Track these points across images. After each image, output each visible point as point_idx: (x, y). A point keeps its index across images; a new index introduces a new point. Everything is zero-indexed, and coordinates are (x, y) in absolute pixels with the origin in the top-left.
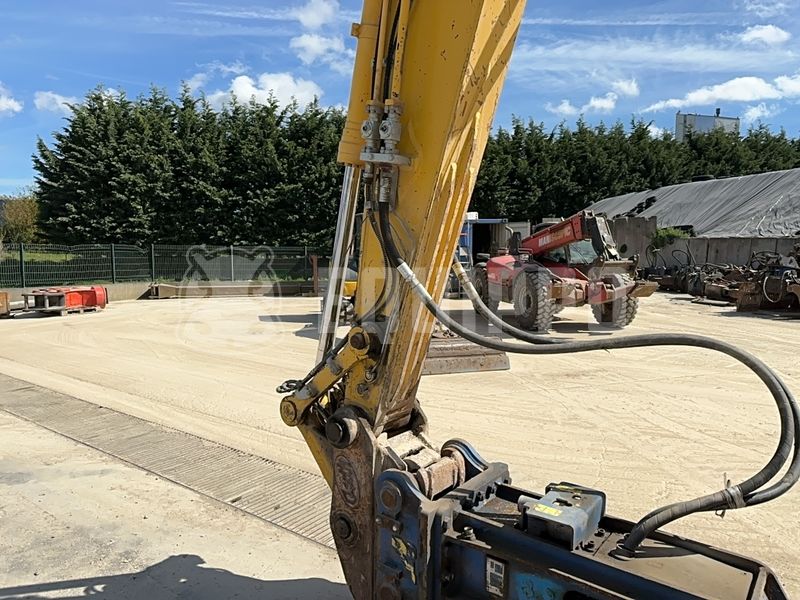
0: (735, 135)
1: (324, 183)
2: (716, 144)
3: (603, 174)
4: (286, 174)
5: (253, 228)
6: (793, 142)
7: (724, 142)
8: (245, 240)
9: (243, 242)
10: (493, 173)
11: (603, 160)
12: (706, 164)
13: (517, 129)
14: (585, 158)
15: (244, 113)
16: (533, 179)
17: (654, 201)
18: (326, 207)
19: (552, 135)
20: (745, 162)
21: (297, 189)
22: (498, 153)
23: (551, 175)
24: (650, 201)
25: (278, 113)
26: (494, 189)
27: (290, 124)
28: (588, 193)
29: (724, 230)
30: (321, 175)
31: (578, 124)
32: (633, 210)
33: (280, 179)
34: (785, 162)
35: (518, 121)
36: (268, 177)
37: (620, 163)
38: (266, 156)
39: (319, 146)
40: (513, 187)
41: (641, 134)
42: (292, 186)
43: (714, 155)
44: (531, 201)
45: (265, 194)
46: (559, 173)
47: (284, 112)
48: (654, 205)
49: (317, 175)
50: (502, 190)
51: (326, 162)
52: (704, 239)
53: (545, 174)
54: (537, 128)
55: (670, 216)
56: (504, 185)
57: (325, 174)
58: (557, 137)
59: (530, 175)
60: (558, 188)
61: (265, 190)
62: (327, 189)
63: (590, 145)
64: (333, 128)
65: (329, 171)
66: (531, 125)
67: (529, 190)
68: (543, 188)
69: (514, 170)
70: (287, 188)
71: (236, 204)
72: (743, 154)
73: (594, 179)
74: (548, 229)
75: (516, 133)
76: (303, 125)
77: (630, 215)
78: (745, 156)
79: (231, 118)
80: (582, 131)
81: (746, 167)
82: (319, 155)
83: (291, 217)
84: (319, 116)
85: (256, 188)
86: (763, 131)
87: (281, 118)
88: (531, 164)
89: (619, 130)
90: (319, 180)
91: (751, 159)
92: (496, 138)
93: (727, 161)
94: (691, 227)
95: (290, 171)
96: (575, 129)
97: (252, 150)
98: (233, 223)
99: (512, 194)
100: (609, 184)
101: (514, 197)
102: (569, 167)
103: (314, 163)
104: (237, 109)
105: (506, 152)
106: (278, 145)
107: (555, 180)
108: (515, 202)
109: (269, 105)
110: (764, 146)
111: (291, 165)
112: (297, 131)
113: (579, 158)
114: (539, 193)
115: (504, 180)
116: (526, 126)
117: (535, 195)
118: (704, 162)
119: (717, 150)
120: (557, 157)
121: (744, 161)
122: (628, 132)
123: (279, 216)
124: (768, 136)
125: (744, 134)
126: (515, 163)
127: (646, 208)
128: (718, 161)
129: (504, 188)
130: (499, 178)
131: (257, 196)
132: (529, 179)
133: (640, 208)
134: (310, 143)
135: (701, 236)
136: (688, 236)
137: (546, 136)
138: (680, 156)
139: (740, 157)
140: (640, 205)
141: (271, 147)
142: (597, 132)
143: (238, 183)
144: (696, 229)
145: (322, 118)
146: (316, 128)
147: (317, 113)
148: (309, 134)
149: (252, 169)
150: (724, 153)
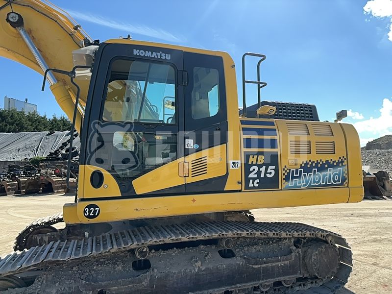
0: (22, 113)
2: (12, 116)
6: (49, 120)
7: (16, 116)
12: (6, 125)
20: (26, 126)
34: (44, 128)
43: (10, 121)
72: (25, 122)
78: (27, 123)
81: (26, 128)
86: (36, 113)
91: (29, 125)
93: (17, 125)
110: (36, 120)
119: (12, 119)
124: (38, 116)
125: (26, 113)
150: (16, 121)
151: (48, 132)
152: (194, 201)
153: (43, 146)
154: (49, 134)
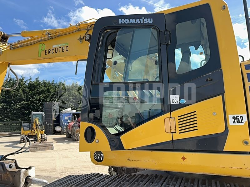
1: (38, 101)
4: (25, 99)
5: (12, 115)
8: (9, 119)
9: (8, 120)
15: (13, 80)
18: (38, 108)
21: (29, 103)
25: (25, 81)
27: (29, 84)
30: (37, 99)
33: (23, 100)
36: (19, 99)
38: (19, 93)
39: (38, 90)
42: (27, 102)
45: (17, 105)
47: (27, 81)
49: (36, 99)
51: (39, 95)
57: (38, 99)
61: (17, 103)
62: (39, 103)
64: (43, 85)
65: (40, 98)
70: (25, 103)
71: (7, 108)
76: (33, 84)
79: (8, 82)
82: (37, 93)
83: (26, 112)
84: (39, 82)
85: (15, 103)
87: (26, 82)
90: (36, 100)
95: (27, 98)
97: (14, 92)
98: (5, 114)
103: (35, 95)
104: (11, 79)
106: (23, 90)
109: (22, 78)
111: (27, 96)
112: (31, 86)
123: (22, 111)
131: (14, 106)
134: (35, 90)
141: (21, 91)
143: (8, 101)
145: (40, 83)
146: (37, 86)
147: (38, 81)
148: (35, 87)
149: (14, 97)
152: (184, 158)
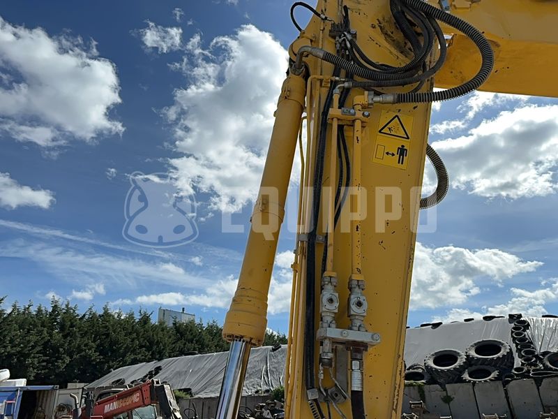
0: (201, 325)
2: (191, 331)
3: (120, 348)
7: (195, 329)
10: (29, 342)
11: (121, 337)
12: (185, 343)
13: (55, 308)
14: (108, 335)
16: (64, 349)
17: (161, 370)
19: (84, 315)
22: (35, 326)
23: (79, 346)
24: (158, 369)
26: (28, 356)
28: (108, 362)
29: (211, 391)
31: (104, 309)
32: (146, 376)
35: (56, 302)
37: (133, 340)
40: (46, 355)
41: (145, 320)
43: (190, 337)
44: (59, 368)
46: (86, 345)
48: (161, 372)
50: (34, 357)
52: (199, 398)
53: (75, 345)
54: (72, 309)
55: (174, 380)
56: (37, 353)
58: (87, 317)
59: (62, 346)
60: (84, 357)
63: (113, 326)
66: (67, 306)
67: (59, 358)
68: (71, 357)
69: (49, 341)
72: (205, 338)
73: (113, 351)
74: (116, 395)
75: (54, 311)
77: (143, 380)
78: (207, 338)
80: (107, 315)
86: (215, 324)
88: (65, 337)
89: (131, 316)
91: (209, 341)
92: (35, 313)
93: (197, 341)
94: (190, 389)
96: (101, 312)
99: (44, 361)
100: (124, 356)
101: (44, 364)
102: (94, 341)
105: (43, 326)
107: (82, 351)
108: (44, 368)
110: (216, 333)
113: (103, 335)
114: (68, 360)
115: (38, 348)
116: (64, 307)
117: (64, 362)
118: (184, 342)
120: (86, 332)
121: (206, 342)
122: (137, 317)
124: (217, 328)
125: (205, 325)
126: (51, 335)
127: (155, 374)
128: (191, 341)
129: (37, 355)
130: (33, 347)
132: (61, 349)
133: (151, 375)
135: (196, 396)
136: (188, 396)
137: (78, 315)
138: (170, 337)
139: (204, 339)
140: (150, 373)
142: (116, 316)
144: (193, 391)
150: (195, 337)
151: (270, 347)
153: (274, 370)
154: (274, 350)
